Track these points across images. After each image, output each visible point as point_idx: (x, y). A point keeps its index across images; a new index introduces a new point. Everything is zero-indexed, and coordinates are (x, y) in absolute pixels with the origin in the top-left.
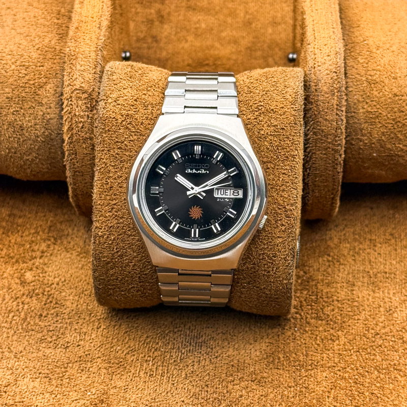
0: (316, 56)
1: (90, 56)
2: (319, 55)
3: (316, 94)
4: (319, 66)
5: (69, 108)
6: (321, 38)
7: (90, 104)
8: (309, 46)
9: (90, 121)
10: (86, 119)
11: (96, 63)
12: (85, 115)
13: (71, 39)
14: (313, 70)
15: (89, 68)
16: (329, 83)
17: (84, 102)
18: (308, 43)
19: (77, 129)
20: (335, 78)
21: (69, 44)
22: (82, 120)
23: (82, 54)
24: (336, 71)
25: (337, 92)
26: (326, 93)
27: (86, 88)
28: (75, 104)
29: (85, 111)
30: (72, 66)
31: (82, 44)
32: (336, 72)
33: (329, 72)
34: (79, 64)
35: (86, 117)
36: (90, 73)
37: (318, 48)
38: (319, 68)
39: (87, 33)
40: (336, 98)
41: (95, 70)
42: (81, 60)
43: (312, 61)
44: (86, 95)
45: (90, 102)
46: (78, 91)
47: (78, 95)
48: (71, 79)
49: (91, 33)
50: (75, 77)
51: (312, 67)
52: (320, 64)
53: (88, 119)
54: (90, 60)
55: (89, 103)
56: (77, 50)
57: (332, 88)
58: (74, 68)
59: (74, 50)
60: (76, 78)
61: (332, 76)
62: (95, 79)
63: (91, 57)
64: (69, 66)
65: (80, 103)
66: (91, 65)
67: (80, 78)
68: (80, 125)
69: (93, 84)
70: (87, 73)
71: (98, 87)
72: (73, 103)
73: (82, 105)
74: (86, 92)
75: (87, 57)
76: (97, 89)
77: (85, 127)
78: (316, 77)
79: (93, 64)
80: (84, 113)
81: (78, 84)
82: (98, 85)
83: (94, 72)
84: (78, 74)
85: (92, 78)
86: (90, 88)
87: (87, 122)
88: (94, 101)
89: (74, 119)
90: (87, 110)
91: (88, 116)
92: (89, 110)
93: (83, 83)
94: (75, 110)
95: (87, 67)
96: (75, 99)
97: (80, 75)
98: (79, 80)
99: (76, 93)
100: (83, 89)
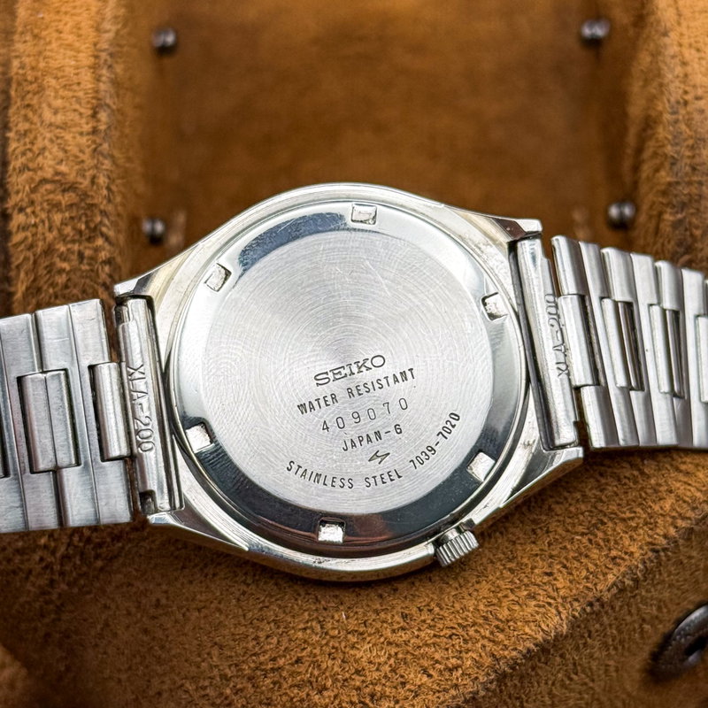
0: (689, 69)
1: (79, 84)
2: (696, 66)
3: (695, 178)
4: (698, 98)
5: (29, 234)
6: (697, 15)
7: (87, 222)
8: (666, 40)
9: (87, 267)
10: (75, 263)
12: (73, 253)
13: (22, 33)
14: (683, 112)
15: (77, 119)
17: (67, 215)
18: (661, 29)
19: (51, 290)
21: (19, 46)
22: (66, 266)
23: (57, 78)
27: (71, 178)
28: (43, 222)
29: (73, 241)
30: (30, 114)
31: (54, 45)
34: (49, 106)
35: (74, 257)
36: (81, 134)
37: (690, 45)
38: (701, 104)
39: (66, 13)
41: (95, 123)
42: (52, 94)
43: (677, 84)
45: (86, 215)
46: (49, 187)
47: (51, 196)
48: (30, 150)
49: (78, 11)
50: (39, 144)
51: (678, 102)
52: (700, 92)
53: (81, 262)
54: (81, 94)
55: (84, 219)
56: (42, 65)
58: (36, 119)
59: (34, 64)
60: (44, 149)
62: (95, 150)
63: (82, 86)
64: (23, 112)
65: (57, 218)
66: (82, 110)
67: (55, 149)
68: (60, 281)
69: (92, 164)
70: (71, 135)
71: (106, 173)
72: (37, 220)
73: (62, 224)
74: (72, 187)
75: (70, 85)
76: (102, 180)
77: (75, 286)
78: (690, 130)
79: (89, 106)
80: (69, 246)
81: (50, 167)
82: (104, 167)
83: (91, 130)
84: (48, 135)
85: (89, 146)
86: (84, 176)
87: (80, 270)
88: (97, 212)
89: (44, 263)
90: (77, 237)
91: (81, 256)
92: (84, 238)
93: (64, 163)
94: (45, 239)
95: (71, 116)
96: (42, 209)
97: (54, 139)
98: (51, 153)
99: (46, 190)
100: (63, 181)
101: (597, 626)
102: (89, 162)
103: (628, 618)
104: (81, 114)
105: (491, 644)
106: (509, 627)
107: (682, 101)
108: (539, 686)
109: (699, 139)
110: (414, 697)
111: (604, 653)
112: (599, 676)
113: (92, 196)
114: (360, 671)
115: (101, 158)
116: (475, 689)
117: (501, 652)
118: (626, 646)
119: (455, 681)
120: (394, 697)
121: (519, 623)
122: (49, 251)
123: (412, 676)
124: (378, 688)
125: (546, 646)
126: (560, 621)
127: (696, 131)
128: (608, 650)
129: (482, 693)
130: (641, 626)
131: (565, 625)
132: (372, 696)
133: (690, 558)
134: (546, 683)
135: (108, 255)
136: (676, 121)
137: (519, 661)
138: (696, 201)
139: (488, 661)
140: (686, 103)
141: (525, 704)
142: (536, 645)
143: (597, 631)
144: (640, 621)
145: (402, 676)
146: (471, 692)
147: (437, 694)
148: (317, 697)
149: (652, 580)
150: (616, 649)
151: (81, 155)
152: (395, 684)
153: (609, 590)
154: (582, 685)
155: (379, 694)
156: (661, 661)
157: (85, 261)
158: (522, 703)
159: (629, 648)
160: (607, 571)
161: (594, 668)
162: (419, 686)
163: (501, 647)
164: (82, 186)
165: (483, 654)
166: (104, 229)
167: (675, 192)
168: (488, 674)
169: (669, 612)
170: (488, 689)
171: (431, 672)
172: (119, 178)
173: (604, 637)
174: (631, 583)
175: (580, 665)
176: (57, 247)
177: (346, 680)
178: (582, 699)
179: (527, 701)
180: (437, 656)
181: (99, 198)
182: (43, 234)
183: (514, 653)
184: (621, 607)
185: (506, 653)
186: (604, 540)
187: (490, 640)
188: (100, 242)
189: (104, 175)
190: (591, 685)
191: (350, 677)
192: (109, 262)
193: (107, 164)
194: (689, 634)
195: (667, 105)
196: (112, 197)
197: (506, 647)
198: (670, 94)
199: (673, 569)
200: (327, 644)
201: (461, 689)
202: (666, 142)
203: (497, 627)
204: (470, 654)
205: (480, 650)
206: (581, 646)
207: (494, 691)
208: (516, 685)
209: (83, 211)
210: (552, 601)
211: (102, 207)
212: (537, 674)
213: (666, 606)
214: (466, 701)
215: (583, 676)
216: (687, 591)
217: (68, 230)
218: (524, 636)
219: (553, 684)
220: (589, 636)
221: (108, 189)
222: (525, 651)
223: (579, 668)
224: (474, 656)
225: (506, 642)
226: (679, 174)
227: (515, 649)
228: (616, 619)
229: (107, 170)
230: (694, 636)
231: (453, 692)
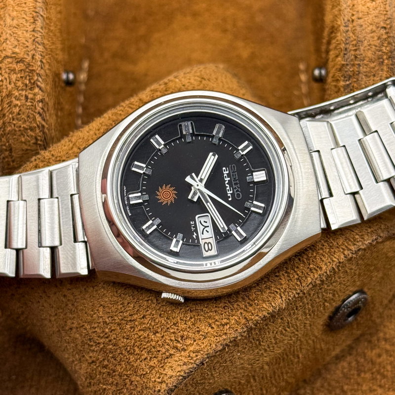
1: (25, 3)
3: (357, 62)
4: (359, 18)
7: (29, 80)
9: (30, 104)
10: (24, 101)
11: (35, 14)
12: (22, 96)
14: (351, 26)
15: (24, 23)
16: (376, 46)
17: (19, 75)
19: (11, 116)
20: (385, 36)
22: (18, 102)
24: (385, 26)
25: (387, 59)
26: (371, 61)
27: (21, 56)
28: (6, 79)
29: (22, 90)
32: (385, 28)
33: (374, 28)
34: (10, 15)
35: (23, 98)
36: (27, 31)
38: (360, 21)
40: (385, 68)
41: (34, 26)
42: (11, 9)
43: (349, 10)
44: (21, 66)
45: (29, 76)
46: (9, 60)
47: (10, 65)
51: (349, 21)
52: (360, 15)
53: (27, 101)
54: (26, 9)
55: (28, 78)
57: (380, 53)
60: (7, 39)
61: (379, 35)
62: (34, 40)
65: (14, 77)
66: (28, 18)
67: (13, 39)
68: (15, 111)
69: (32, 48)
70: (22, 31)
71: (40, 53)
72: (3, 78)
73: (16, 80)
74: (22, 61)
75: (21, 4)
76: (38, 57)
77: (23, 113)
78: (355, 36)
79: (31, 16)
80: (20, 92)
81: (10, 49)
82: (39, 50)
83: (32, 29)
84: (9, 32)
85: (31, 38)
86: (28, 54)
87: (26, 105)
88: (35, 74)
89: (6, 101)
90: (24, 88)
91: (27, 97)
92: (28, 88)
93: (17, 47)
94: (7, 88)
95: (21, 21)
96: (6, 72)
97: (12, 34)
98: (10, 41)
99: (8, 62)
100: (17, 57)
101: (301, 304)
102: (31, 47)
103: (317, 300)
104: (26, 20)
105: (245, 312)
106: (255, 303)
107: (351, 20)
108: (269, 334)
109: (359, 41)
110: (204, 339)
111: (304, 317)
112: (301, 329)
113: (32, 65)
114: (176, 324)
115: (37, 45)
116: (236, 336)
117: (250, 317)
118: (316, 313)
119: (225, 331)
120: (193, 338)
121: (260, 302)
122: (9, 95)
123: (203, 327)
124: (185, 333)
125: (274, 314)
126: (282, 302)
127: (358, 37)
128: (306, 315)
129: (239, 338)
130: (324, 304)
131: (284, 304)
132: (182, 337)
133: (351, 269)
134: (273, 333)
135: (41, 98)
136: (347, 31)
137: (259, 322)
138: (357, 75)
139: (243, 321)
140: (353, 21)
141: (262, 343)
142: (268, 314)
143: (300, 306)
144: (324, 301)
145: (198, 328)
146: (233, 337)
147: (216, 338)
148: (153, 336)
149: (331, 280)
150: (310, 315)
151: (26, 43)
152: (193, 331)
153: (308, 286)
154: (292, 333)
155: (185, 336)
156: (334, 321)
157: (29, 100)
158: (260, 342)
159: (317, 314)
160: (308, 276)
161: (298, 325)
162: (207, 333)
163: (250, 314)
164: (27, 60)
165: (241, 318)
166: (39, 83)
167: (346, 70)
168: (243, 328)
169: (339, 296)
170: (242, 336)
171: (213, 326)
172: (47, 55)
173: (304, 309)
174: (319, 282)
175: (291, 323)
176: (13, 92)
177: (168, 328)
178: (291, 340)
179: (262, 342)
180: (217, 318)
181: (37, 66)
182: (6, 86)
183: (257, 318)
184: (314, 294)
185: (253, 317)
186: (307, 259)
187: (244, 310)
188: (37, 90)
189: (39, 54)
190: (296, 333)
191: (171, 327)
192: (41, 101)
193: (41, 48)
194: (349, 307)
195: (343, 22)
196: (43, 66)
197: (253, 314)
198: (344, 15)
199: (342, 275)
200: (159, 309)
201: (228, 335)
202: (342, 42)
203: (249, 303)
204: (234, 317)
205: (239, 315)
206: (292, 314)
207: (245, 337)
208: (257, 333)
209: (27, 74)
210: (278, 291)
211: (38, 72)
212: (268, 328)
213: (337, 293)
214: (231, 342)
215: (293, 329)
216: (349, 286)
217: (19, 84)
218: (262, 309)
219: (277, 333)
220: (297, 309)
221: (41, 61)
222: (262, 317)
223: (290, 325)
224: (236, 318)
225: (253, 312)
226: (348, 60)
227: (258, 315)
228: (311, 300)
229: (40, 51)
230: (351, 308)
231: (224, 337)
